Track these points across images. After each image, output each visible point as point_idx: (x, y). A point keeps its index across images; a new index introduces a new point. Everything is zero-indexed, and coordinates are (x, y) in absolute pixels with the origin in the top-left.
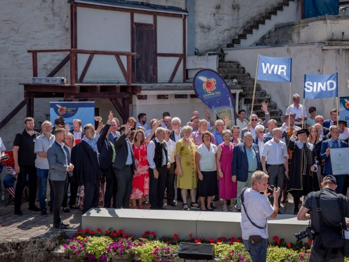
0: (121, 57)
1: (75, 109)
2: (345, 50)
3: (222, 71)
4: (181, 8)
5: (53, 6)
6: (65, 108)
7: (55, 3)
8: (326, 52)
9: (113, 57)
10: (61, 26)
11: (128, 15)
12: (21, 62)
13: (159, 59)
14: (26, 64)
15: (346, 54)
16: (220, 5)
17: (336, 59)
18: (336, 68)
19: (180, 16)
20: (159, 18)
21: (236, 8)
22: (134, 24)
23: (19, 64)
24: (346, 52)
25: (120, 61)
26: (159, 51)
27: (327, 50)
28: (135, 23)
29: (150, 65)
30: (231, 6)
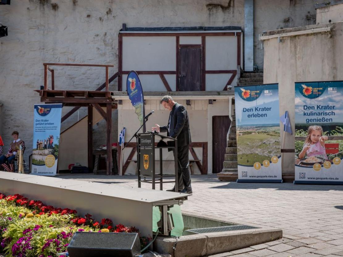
0: (166, 76)
1: (49, 109)
2: (289, 37)
3: (243, 80)
4: (241, 27)
5: (105, 39)
6: (43, 109)
7: (108, 36)
8: (267, 43)
9: (158, 77)
10: (113, 54)
11: (174, 38)
12: (77, 83)
13: (207, 76)
14: (81, 84)
15: (291, 42)
16: (289, 18)
17: (279, 49)
18: (279, 60)
19: (233, 34)
20: (208, 39)
21: (312, 19)
22: (179, 46)
23: (75, 84)
24: (291, 39)
25: (164, 79)
26: (207, 68)
27: (268, 40)
28: (181, 45)
29: (197, 82)
30: (305, 18)
